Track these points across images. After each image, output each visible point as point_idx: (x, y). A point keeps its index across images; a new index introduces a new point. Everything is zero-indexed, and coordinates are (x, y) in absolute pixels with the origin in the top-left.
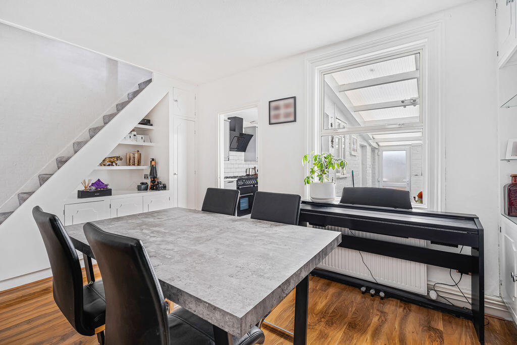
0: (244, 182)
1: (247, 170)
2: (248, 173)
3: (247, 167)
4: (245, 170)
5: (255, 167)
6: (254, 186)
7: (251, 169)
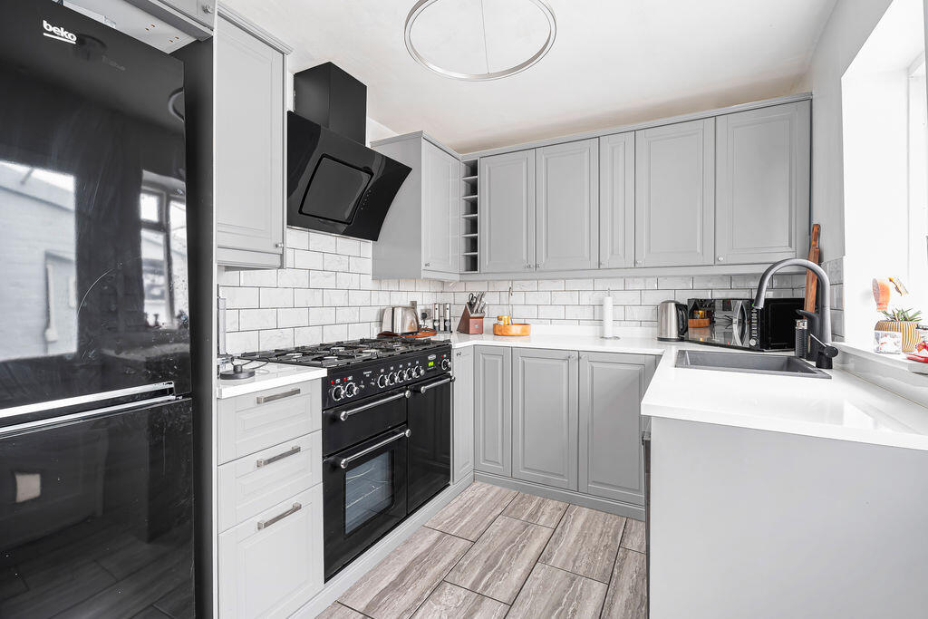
0: (367, 381)
1: (382, 313)
2: (387, 328)
3: (384, 300)
4: (374, 315)
5: (414, 304)
6: (416, 391)
7: (399, 312)
